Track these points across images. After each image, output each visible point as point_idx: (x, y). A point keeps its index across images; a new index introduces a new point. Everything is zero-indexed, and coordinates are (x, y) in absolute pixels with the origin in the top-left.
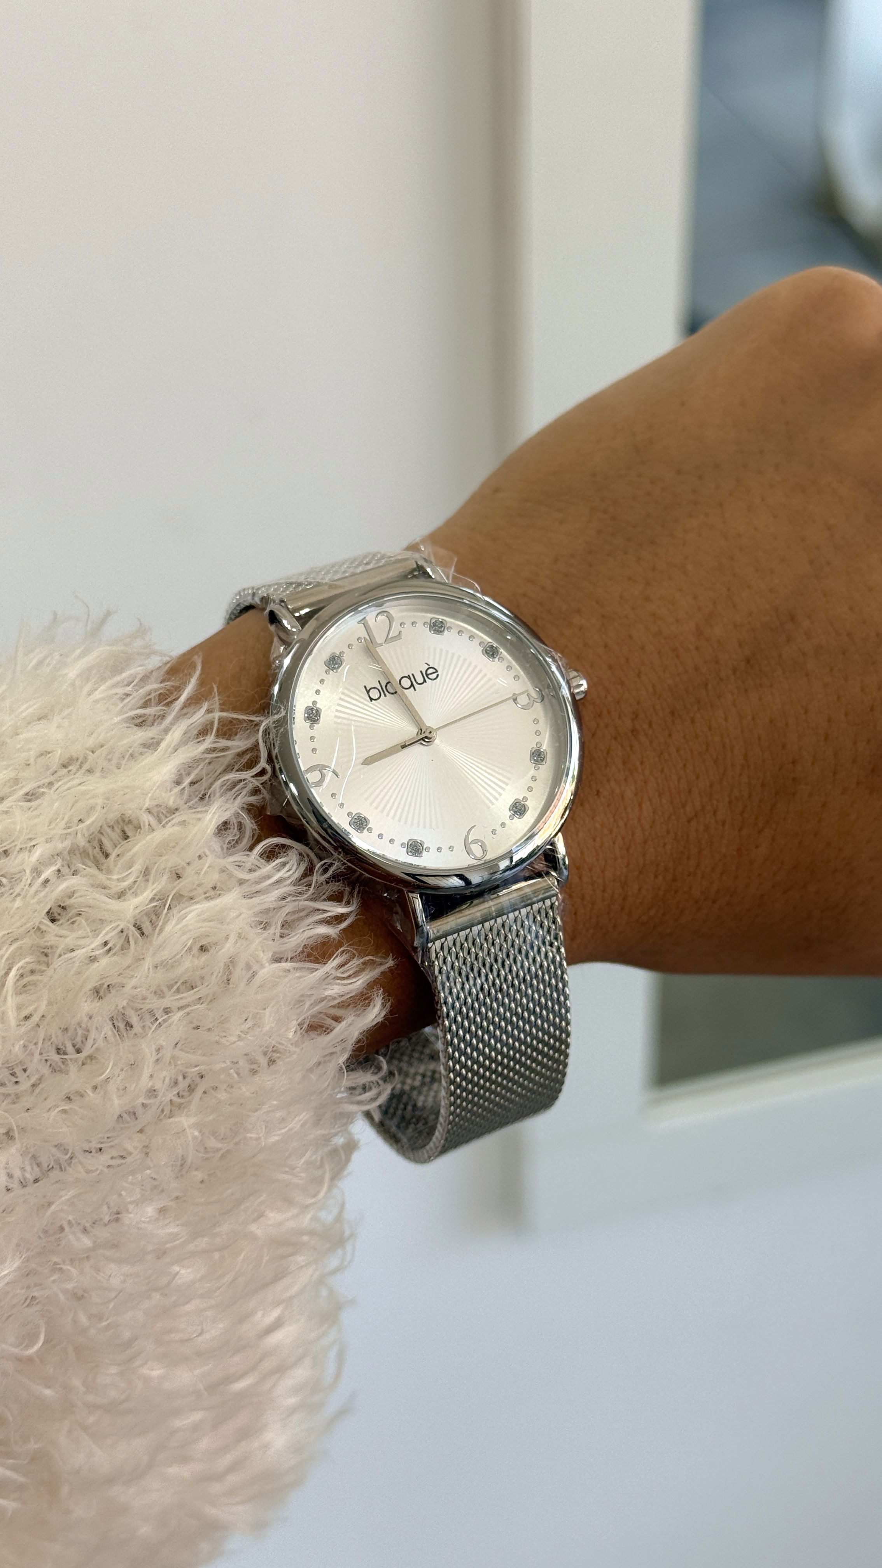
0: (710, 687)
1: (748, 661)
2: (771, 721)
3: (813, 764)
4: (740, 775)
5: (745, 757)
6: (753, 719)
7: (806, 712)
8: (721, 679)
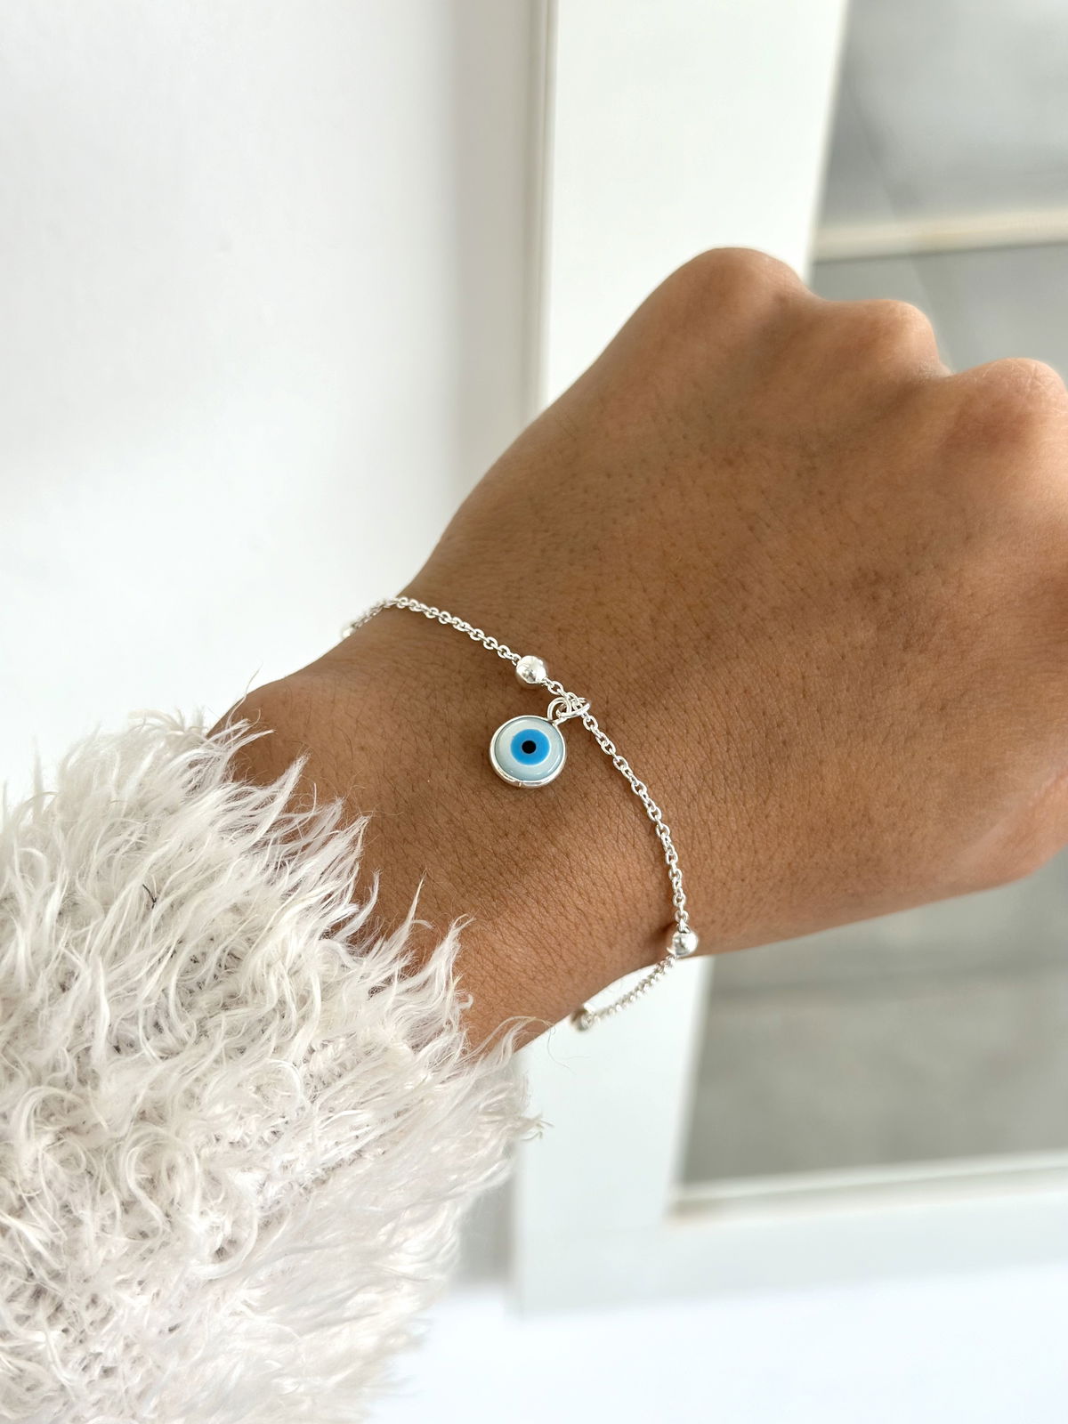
0: (676, 672)
1: (708, 638)
2: (745, 692)
3: (798, 724)
4: (727, 751)
5: (728, 733)
6: (727, 693)
7: (778, 675)
8: (685, 661)
